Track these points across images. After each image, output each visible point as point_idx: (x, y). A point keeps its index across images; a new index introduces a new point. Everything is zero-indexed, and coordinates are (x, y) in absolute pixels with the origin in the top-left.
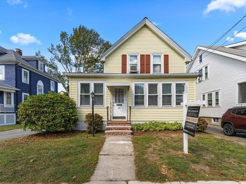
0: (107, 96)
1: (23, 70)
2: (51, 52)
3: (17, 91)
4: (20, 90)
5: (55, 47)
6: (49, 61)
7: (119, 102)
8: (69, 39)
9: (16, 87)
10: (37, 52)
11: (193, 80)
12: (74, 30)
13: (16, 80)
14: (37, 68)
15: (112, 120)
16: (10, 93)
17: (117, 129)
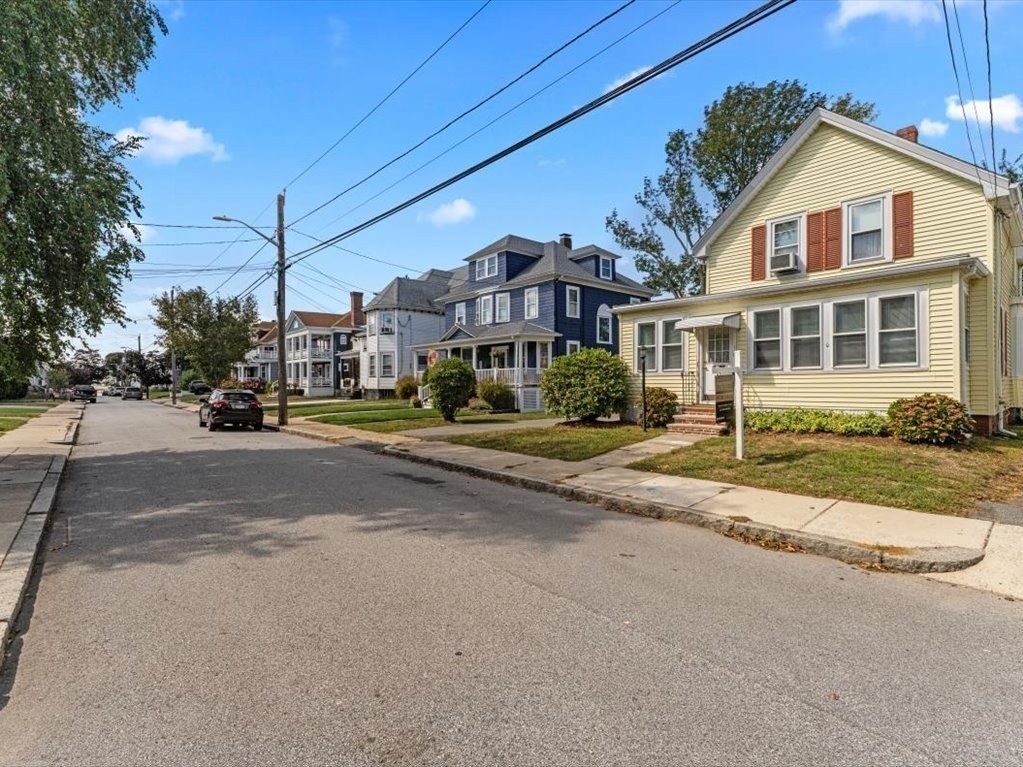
0: (692, 348)
1: (568, 287)
2: (644, 203)
3: (556, 338)
4: (561, 335)
5: (655, 185)
6: (639, 230)
7: (719, 360)
8: (691, 147)
9: (556, 330)
10: (610, 215)
11: (949, 279)
12: (707, 113)
13: (556, 315)
14: (597, 275)
15: (701, 402)
16: (546, 345)
17: (697, 422)
